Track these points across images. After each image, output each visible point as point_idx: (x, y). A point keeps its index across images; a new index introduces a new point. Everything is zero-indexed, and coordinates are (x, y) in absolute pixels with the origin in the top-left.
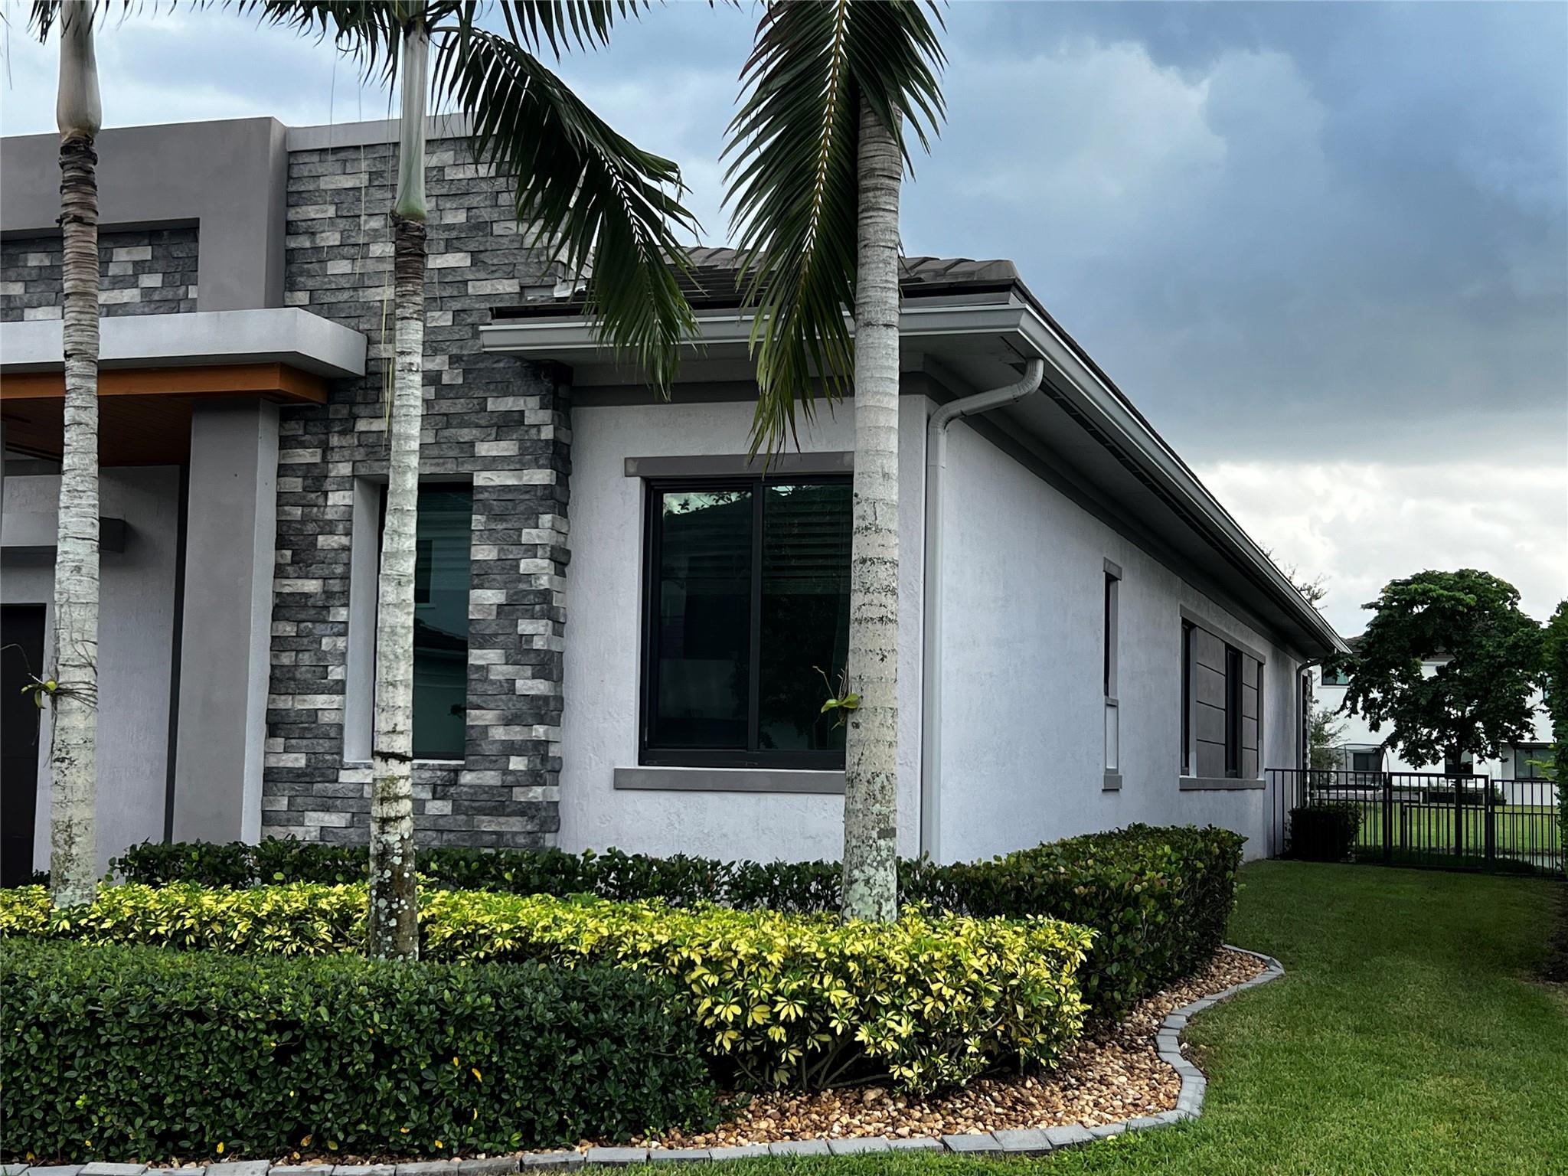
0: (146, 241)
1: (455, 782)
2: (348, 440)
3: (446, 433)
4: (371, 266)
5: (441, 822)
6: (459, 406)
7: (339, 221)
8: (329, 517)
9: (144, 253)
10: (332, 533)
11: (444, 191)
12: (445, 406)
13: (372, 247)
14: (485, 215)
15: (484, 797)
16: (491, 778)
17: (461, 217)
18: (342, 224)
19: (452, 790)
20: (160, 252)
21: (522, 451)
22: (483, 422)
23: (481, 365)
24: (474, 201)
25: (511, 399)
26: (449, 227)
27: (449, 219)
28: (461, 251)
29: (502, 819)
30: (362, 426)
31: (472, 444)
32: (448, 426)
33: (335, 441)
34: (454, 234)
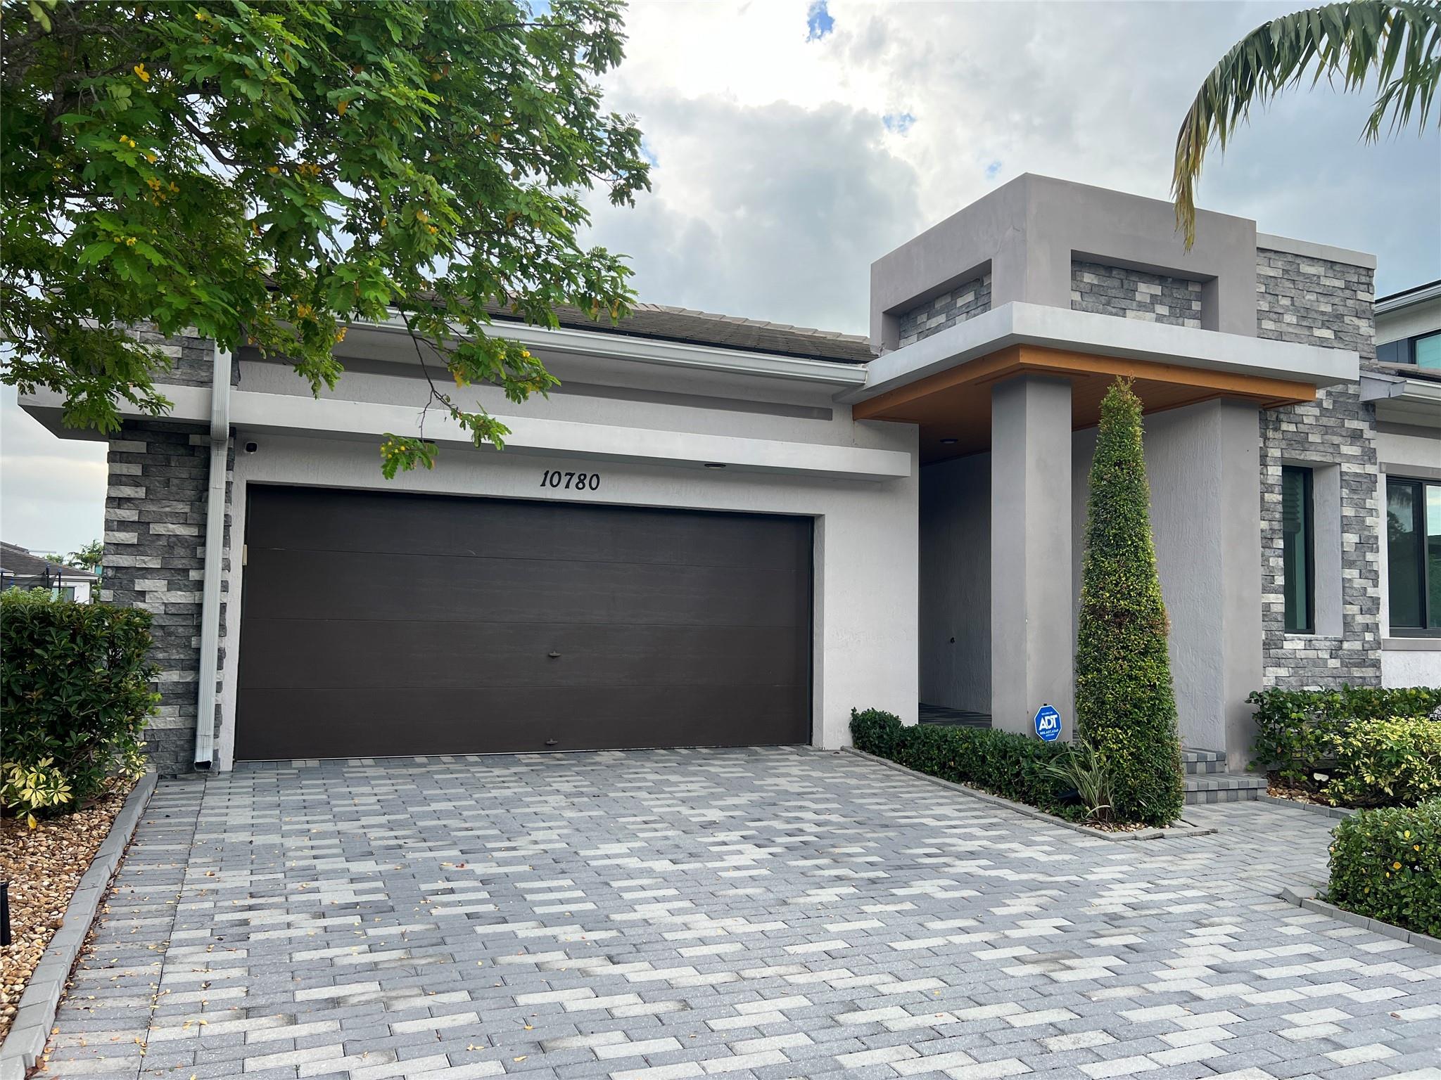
0: (1157, 282)
1: (1341, 648)
2: (1279, 435)
3: (1327, 437)
4: (1284, 328)
5: (1334, 671)
6: (1331, 422)
7: (1267, 295)
8: (1269, 482)
9: (1157, 290)
10: (1272, 492)
11: (1320, 291)
12: (1324, 421)
13: (1285, 316)
14: (1341, 310)
15: (1355, 656)
16: (1357, 645)
17: (1328, 309)
18: (1269, 298)
19: (1340, 653)
20: (1167, 291)
21: (1364, 453)
22: (1344, 434)
23: (1341, 399)
24: (1336, 301)
25: (1356, 422)
26: (1323, 313)
27: (1323, 308)
28: (1328, 328)
29: (1364, 669)
30: (1284, 426)
31: (1338, 446)
32: (1326, 433)
33: (1270, 434)
34: (1326, 318)
